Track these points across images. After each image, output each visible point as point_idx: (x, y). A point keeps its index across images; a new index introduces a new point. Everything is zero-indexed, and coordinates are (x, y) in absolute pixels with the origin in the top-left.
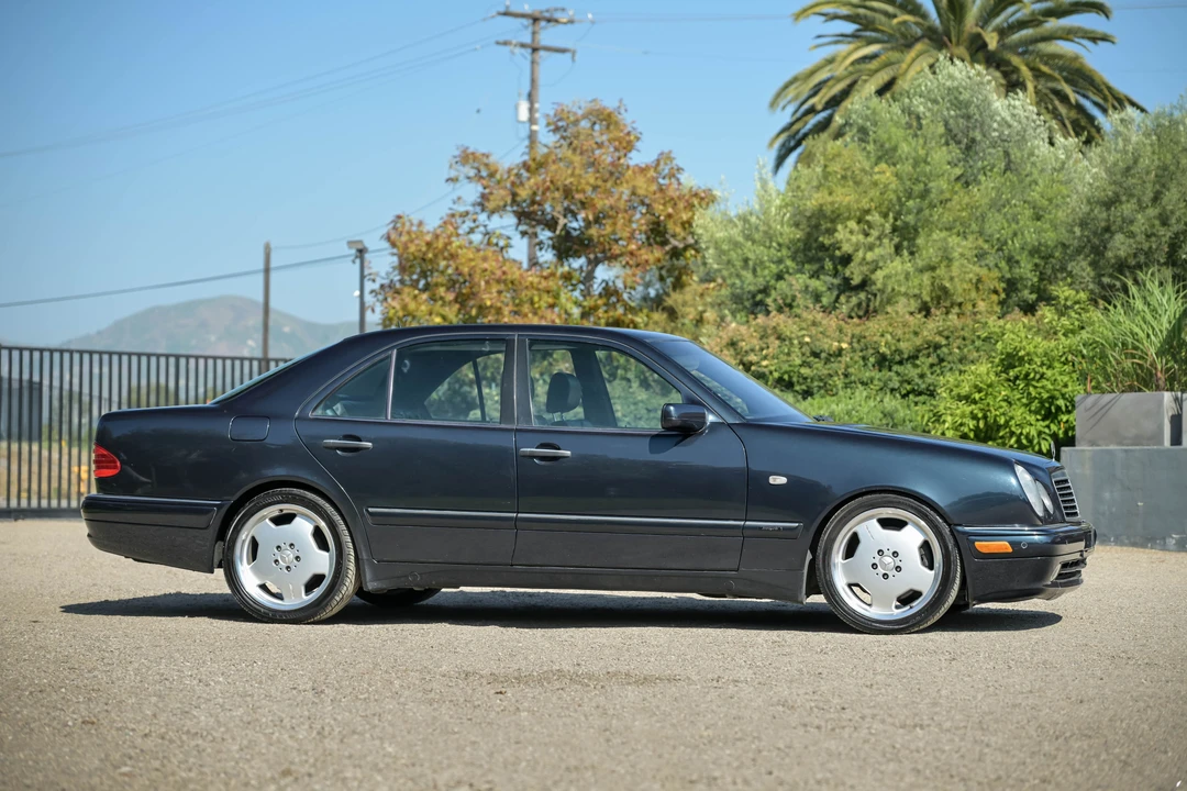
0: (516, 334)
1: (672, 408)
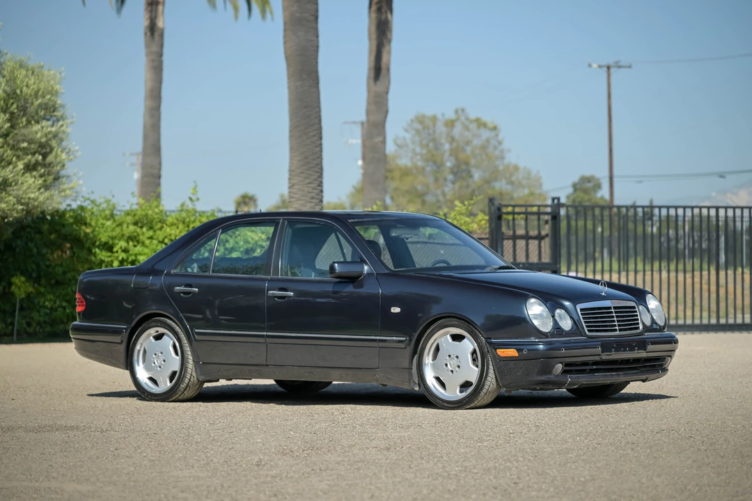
0: (282, 218)
1: (336, 265)
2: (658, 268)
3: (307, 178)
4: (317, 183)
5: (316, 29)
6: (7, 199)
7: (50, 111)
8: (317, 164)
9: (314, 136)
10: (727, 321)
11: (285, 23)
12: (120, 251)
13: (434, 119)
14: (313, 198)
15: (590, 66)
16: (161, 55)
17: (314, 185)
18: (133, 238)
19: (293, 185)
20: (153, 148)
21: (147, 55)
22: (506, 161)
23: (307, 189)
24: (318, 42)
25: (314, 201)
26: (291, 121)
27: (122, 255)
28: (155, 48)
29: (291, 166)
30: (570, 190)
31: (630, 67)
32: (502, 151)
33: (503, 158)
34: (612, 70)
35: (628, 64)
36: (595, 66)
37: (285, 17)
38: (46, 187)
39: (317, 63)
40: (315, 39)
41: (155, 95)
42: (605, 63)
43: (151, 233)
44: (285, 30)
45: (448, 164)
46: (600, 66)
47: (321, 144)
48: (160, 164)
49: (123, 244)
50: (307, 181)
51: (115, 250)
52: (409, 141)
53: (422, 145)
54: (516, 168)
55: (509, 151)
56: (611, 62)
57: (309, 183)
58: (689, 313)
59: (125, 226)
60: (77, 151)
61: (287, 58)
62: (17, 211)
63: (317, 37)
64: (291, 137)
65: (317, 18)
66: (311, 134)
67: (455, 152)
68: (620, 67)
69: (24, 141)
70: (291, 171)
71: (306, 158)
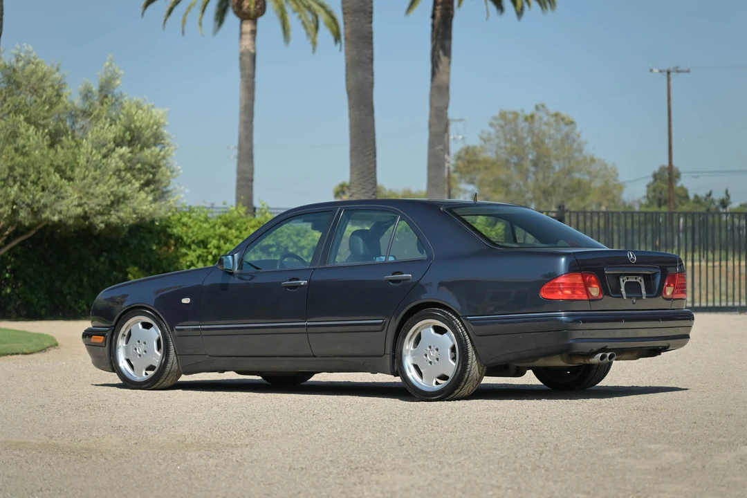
2: (691, 258)
3: (363, 188)
4: (372, 192)
5: (372, 70)
6: (125, 210)
7: (157, 139)
8: (372, 178)
9: (370, 154)
10: (727, 304)
11: (347, 65)
12: (212, 248)
13: (516, 115)
15: (651, 71)
16: (253, 76)
18: (222, 237)
19: (353, 194)
20: (246, 155)
21: (242, 77)
22: (584, 153)
24: (373, 79)
27: (215, 251)
28: (248, 71)
30: (651, 180)
31: (688, 71)
32: (579, 145)
33: (581, 150)
34: (672, 75)
35: (685, 69)
36: (656, 70)
37: (347, 60)
38: (155, 200)
39: (372, 96)
40: (370, 77)
41: (248, 112)
42: (665, 68)
43: (238, 233)
44: (347, 70)
45: (530, 157)
46: (660, 71)
47: (375, 161)
48: (252, 169)
49: (215, 242)
50: (364, 191)
51: (209, 246)
52: (493, 136)
53: (506, 140)
54: (593, 160)
55: (586, 142)
56: (671, 67)
57: (366, 193)
58: (710, 297)
59: (217, 227)
60: (180, 170)
61: (349, 93)
62: (132, 219)
63: (372, 75)
64: (351, 155)
65: (372, 60)
66: (368, 153)
67: (536, 145)
68: (678, 72)
69: (138, 163)
71: (363, 172)
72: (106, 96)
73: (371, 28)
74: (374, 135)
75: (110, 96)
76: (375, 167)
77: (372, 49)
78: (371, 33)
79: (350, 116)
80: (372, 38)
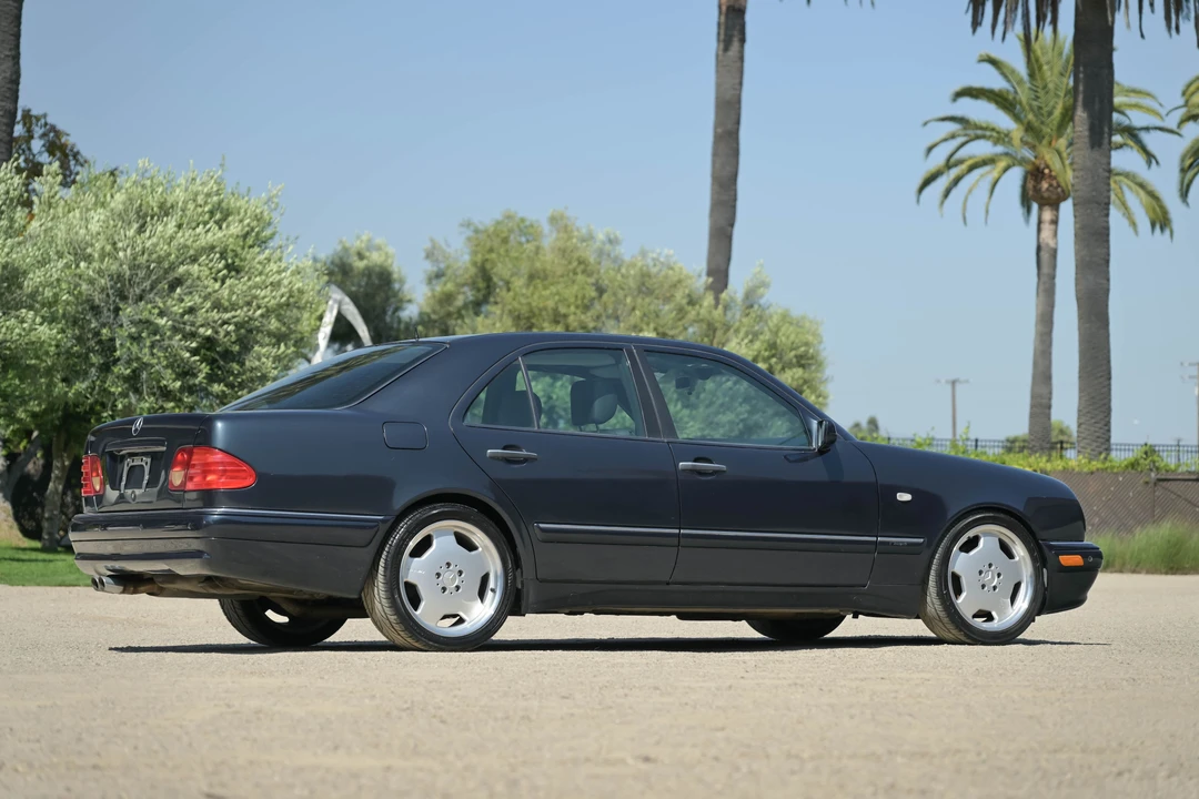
3: (1092, 418)
4: (1103, 423)
5: (1108, 272)
8: (1105, 404)
9: (1103, 376)
11: (1077, 267)
14: (1098, 437)
17: (1099, 425)
23: (1093, 429)
24: (1108, 285)
25: (1100, 440)
26: (1080, 361)
29: (1079, 406)
37: (1077, 260)
39: (1107, 305)
40: (1105, 282)
44: (1077, 273)
47: (1109, 385)
48: (1051, 393)
57: (1095, 423)
61: (1078, 300)
63: (1108, 280)
65: (1108, 262)
66: (1100, 374)
70: (1079, 411)
71: (1093, 398)
72: (752, 306)
73: (1108, 222)
74: (1109, 351)
75: (756, 307)
76: (1110, 390)
77: (1108, 248)
78: (1108, 229)
79: (1079, 329)
80: (1108, 235)
